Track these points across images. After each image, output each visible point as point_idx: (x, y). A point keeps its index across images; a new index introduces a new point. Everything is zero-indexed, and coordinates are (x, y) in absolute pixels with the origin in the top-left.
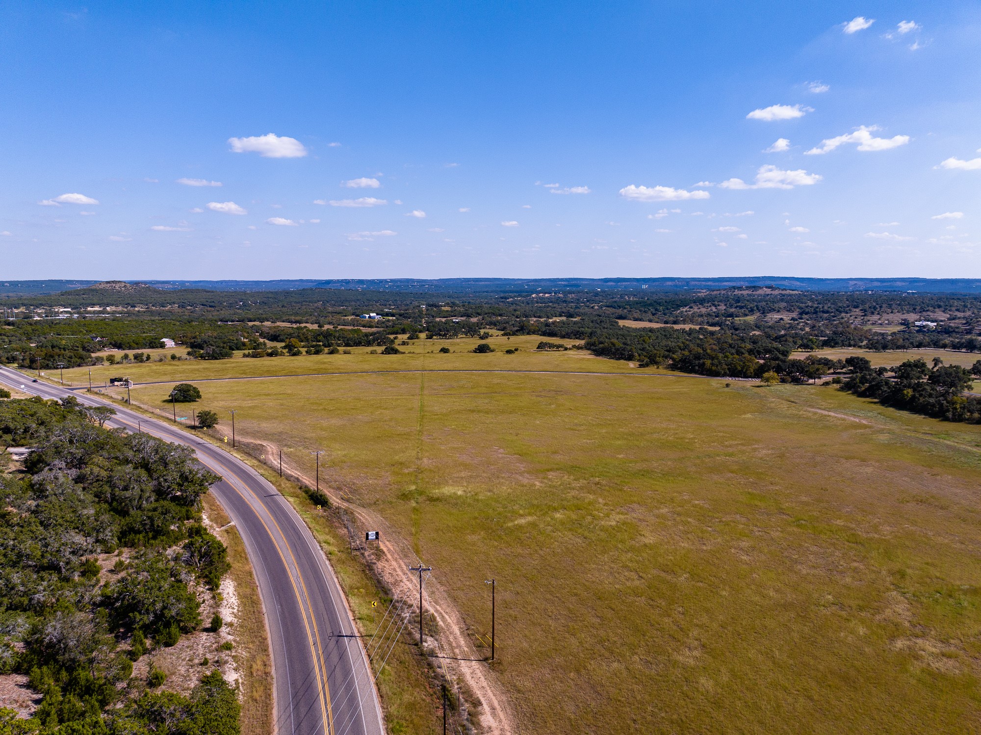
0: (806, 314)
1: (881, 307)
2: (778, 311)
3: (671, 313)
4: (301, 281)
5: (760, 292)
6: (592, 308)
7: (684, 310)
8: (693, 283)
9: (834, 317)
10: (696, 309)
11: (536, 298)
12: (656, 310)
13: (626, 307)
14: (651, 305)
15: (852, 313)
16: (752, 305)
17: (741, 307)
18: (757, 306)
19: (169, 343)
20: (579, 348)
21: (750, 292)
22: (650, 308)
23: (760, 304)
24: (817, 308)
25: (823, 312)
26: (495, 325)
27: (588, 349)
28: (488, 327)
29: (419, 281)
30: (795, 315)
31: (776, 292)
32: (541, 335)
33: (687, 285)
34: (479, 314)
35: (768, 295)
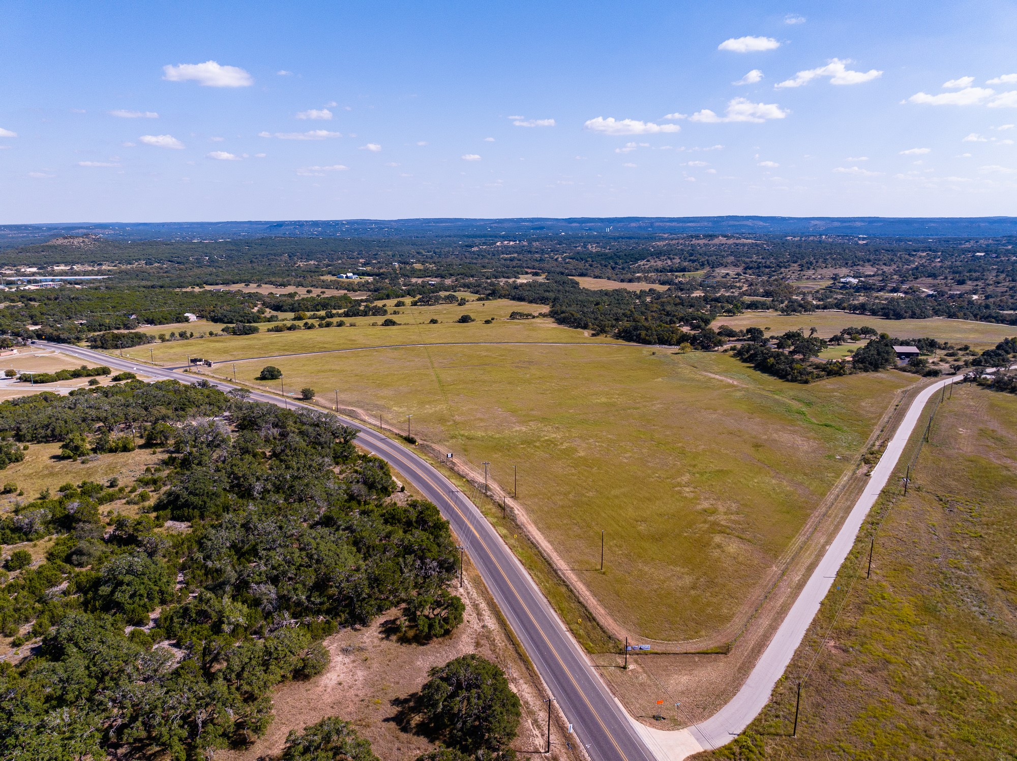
0: (750, 268)
1: (817, 262)
2: (726, 266)
3: (629, 268)
4: (250, 222)
5: (716, 241)
6: (556, 260)
7: (642, 263)
8: (657, 224)
9: (774, 272)
10: (652, 263)
11: (501, 246)
12: (616, 263)
13: (588, 259)
14: (611, 258)
15: (791, 268)
16: (703, 260)
17: (693, 261)
18: (707, 260)
19: (192, 317)
20: (544, 315)
21: (706, 242)
22: (611, 261)
23: (710, 258)
24: (760, 263)
25: (766, 267)
26: (469, 288)
27: (552, 317)
28: (462, 289)
29: (376, 222)
30: (740, 270)
31: (731, 241)
32: (511, 300)
33: (652, 227)
34: (452, 275)
35: (723, 245)
